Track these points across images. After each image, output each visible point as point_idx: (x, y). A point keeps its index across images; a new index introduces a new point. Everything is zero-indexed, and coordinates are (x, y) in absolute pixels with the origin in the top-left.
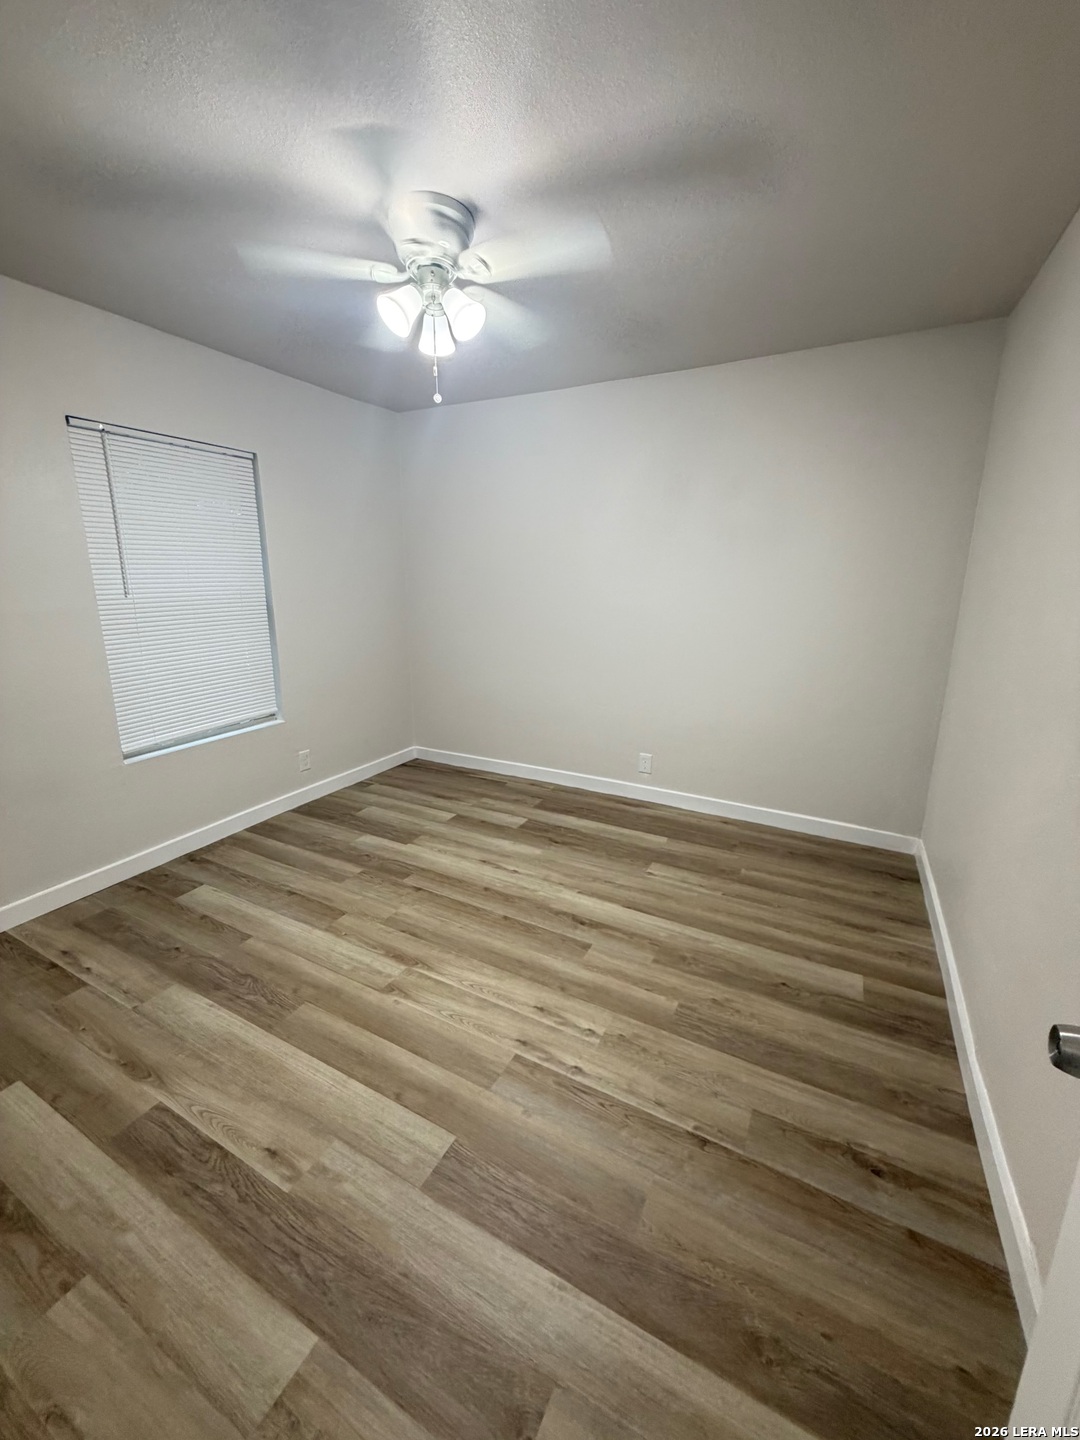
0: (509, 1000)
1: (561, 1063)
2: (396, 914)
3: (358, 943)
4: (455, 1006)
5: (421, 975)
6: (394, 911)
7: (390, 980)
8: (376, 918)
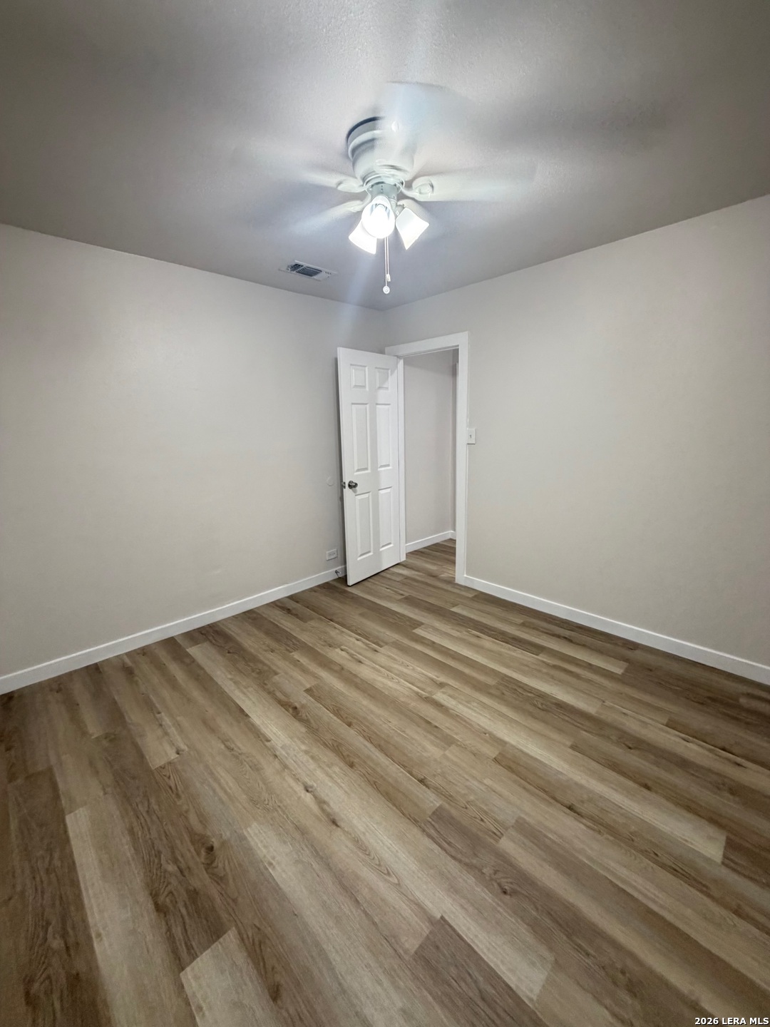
0: (374, 668)
1: (363, 643)
2: (445, 749)
3: (472, 723)
4: (405, 670)
5: (423, 690)
6: (447, 753)
7: (443, 690)
8: (463, 747)
